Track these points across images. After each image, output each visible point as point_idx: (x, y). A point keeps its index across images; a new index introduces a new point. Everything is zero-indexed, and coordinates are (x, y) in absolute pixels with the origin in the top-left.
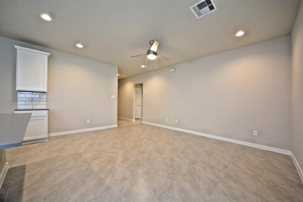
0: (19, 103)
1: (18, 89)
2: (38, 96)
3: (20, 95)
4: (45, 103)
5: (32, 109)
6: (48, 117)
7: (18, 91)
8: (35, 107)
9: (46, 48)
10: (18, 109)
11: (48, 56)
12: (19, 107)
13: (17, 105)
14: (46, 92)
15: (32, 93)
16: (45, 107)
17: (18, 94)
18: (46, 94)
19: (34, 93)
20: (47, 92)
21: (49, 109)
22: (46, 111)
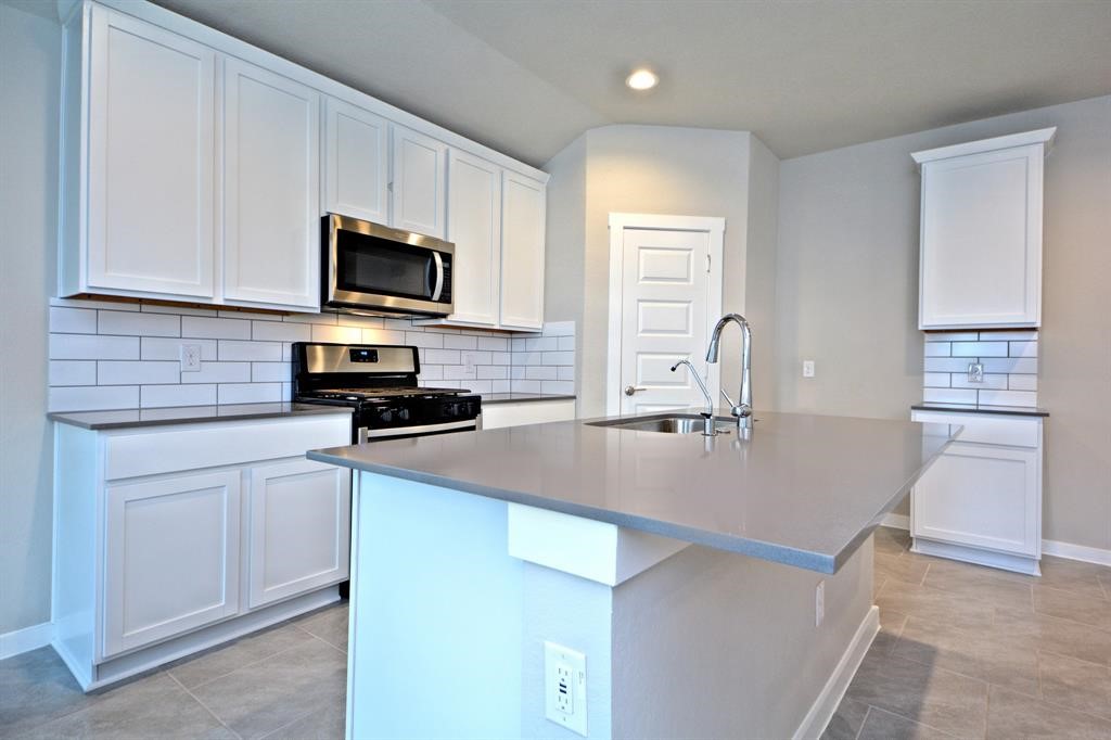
0: (928, 379)
1: (925, 323)
2: (1001, 349)
3: (936, 349)
4: (1033, 382)
5: (974, 408)
6: (1040, 450)
7: (927, 331)
8: (986, 401)
9: (1040, 110)
10: (926, 405)
11: (1045, 143)
12: (930, 397)
13: (920, 387)
14: (1034, 329)
15: (974, 336)
16: (1030, 402)
17: (927, 345)
18: (1035, 336)
19: (984, 336)
20: (1038, 325)
21: (1047, 415)
22: (1034, 424)
